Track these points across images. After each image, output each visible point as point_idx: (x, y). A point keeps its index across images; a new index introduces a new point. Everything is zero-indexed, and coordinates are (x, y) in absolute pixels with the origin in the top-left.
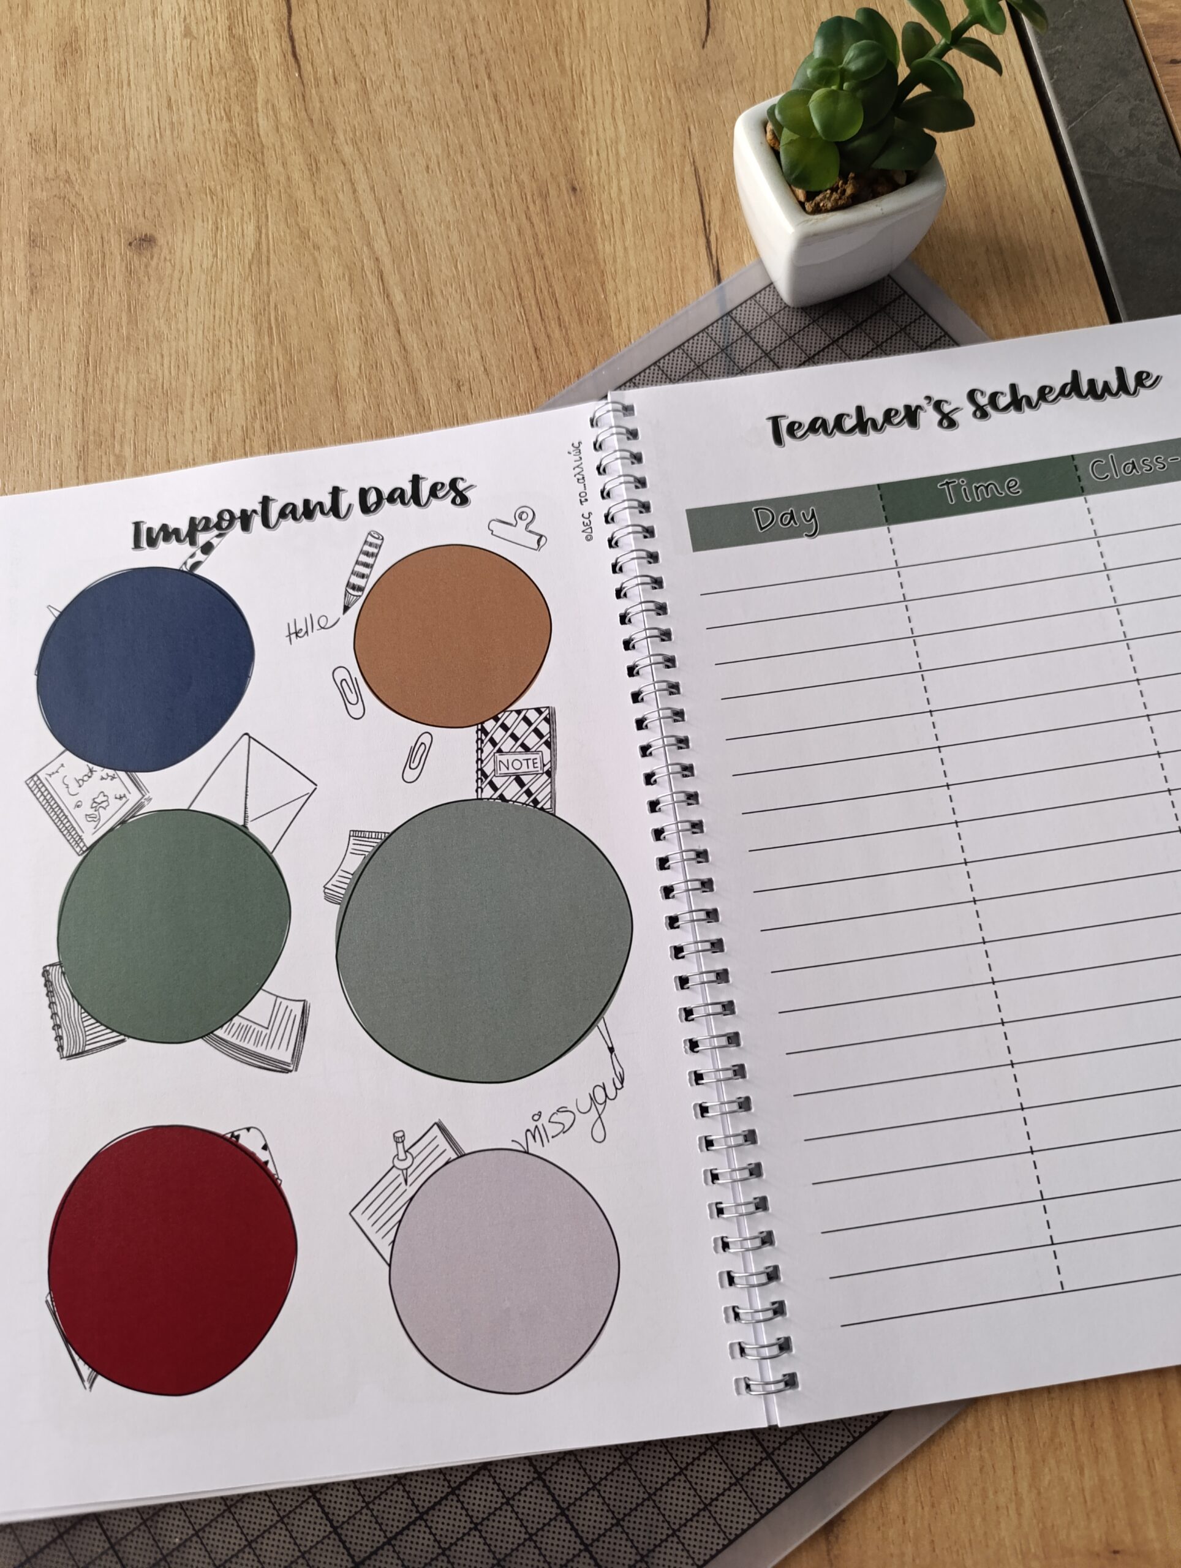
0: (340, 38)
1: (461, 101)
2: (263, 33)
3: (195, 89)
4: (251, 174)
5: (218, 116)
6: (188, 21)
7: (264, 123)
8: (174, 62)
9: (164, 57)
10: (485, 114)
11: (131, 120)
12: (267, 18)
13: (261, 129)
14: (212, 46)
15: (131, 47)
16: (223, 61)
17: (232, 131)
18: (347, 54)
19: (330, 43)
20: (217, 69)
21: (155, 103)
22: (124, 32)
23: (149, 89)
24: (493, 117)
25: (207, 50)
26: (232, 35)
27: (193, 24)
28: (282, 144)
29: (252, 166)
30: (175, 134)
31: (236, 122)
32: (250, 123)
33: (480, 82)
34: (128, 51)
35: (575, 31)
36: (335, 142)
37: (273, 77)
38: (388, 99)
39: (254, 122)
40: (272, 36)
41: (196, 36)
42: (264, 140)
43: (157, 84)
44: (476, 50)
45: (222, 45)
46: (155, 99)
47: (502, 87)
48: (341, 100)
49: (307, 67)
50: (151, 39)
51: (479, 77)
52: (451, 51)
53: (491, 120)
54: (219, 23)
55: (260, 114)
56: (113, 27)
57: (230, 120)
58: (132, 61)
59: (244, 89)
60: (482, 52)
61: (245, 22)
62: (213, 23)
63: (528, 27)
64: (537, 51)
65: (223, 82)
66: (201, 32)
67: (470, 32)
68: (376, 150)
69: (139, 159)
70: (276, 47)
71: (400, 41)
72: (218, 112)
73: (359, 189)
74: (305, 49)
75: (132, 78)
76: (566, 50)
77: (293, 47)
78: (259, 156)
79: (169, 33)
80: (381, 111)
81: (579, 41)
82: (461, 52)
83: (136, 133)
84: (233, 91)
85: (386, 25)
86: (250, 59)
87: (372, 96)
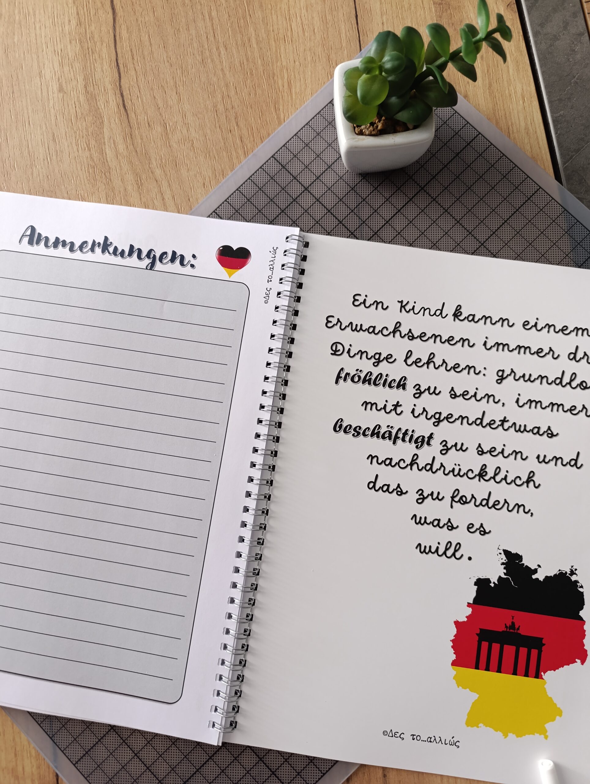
0: (150, 95)
1: (221, 140)
2: (105, 90)
3: (68, 128)
4: (104, 187)
5: (83, 147)
6: (60, 81)
7: (110, 154)
8: (54, 109)
9: (48, 105)
10: (236, 150)
11: (32, 147)
12: (107, 80)
13: (108, 156)
14: (76, 98)
15: (28, 97)
16: (83, 109)
17: (91, 158)
18: (155, 106)
19: (144, 98)
20: (79, 115)
21: (45, 136)
22: (23, 87)
23: (41, 128)
24: (240, 152)
25: (73, 102)
26: (87, 92)
27: (64, 82)
28: (121, 166)
29: (104, 181)
30: (59, 159)
31: (93, 151)
32: (102, 152)
33: (232, 128)
34: (27, 101)
35: (286, 95)
36: (150, 166)
37: (112, 121)
38: (180, 139)
39: (104, 151)
40: (111, 93)
41: (66, 91)
42: (110, 164)
43: (46, 124)
44: (229, 107)
45: (82, 98)
46: (45, 134)
47: (245, 131)
48: (153, 138)
49: (132, 115)
50: (40, 92)
51: (231, 125)
52: (215, 106)
53: (239, 153)
54: (79, 83)
55: (107, 146)
56: (17, 84)
57: (89, 150)
58: (30, 107)
59: (96, 129)
60: (233, 108)
61: (94, 83)
62: (74, 83)
63: (259, 91)
64: (264, 108)
65: (84, 123)
66: (69, 89)
67: (225, 93)
68: (174, 172)
69: (39, 175)
70: (113, 101)
71: (185, 98)
72: (82, 144)
73: (166, 198)
74: (130, 102)
75: (31, 119)
76: (281, 107)
77: (123, 101)
78: (107, 174)
79: (50, 89)
80: (176, 146)
81: (288, 102)
82: (221, 107)
83: (36, 157)
84: (90, 130)
85: (176, 87)
86: (98, 108)
87: (170, 136)
